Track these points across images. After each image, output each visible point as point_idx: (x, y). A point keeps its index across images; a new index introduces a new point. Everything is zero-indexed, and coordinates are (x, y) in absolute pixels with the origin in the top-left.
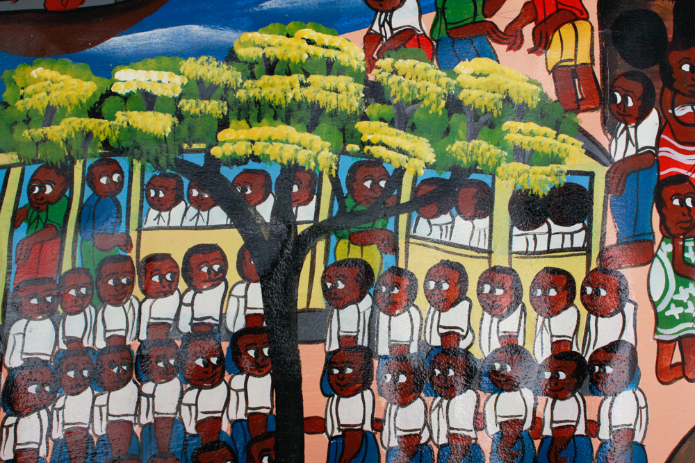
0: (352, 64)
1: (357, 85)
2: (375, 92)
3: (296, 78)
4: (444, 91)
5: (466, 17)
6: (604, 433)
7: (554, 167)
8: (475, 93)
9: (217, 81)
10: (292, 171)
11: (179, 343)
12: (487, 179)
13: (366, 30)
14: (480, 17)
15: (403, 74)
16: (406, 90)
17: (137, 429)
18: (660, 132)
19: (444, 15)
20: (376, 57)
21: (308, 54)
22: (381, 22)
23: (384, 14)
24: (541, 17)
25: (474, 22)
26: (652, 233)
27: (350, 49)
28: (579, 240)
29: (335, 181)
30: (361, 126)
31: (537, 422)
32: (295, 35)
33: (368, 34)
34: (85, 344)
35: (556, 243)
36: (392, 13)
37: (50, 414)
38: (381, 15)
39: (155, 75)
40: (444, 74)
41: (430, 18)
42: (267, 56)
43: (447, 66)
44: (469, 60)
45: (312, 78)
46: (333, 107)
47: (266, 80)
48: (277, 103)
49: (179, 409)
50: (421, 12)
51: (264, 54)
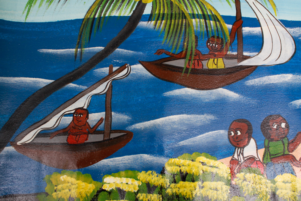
0: (224, 176)
1: (226, 186)
2: (235, 190)
3: (197, 184)
4: (269, 190)
5: (280, 152)
8: (284, 191)
9: (156, 184)
13: (231, 157)
14: (287, 152)
15: (249, 181)
16: (251, 189)
19: (269, 151)
20: (236, 172)
21: (203, 171)
22: (238, 154)
23: (239, 149)
25: (284, 155)
27: (223, 167)
32: (196, 160)
33: (232, 160)
36: (244, 149)
38: (238, 149)
39: (124, 180)
40: (270, 182)
41: (262, 151)
42: (182, 171)
43: (271, 177)
44: (282, 175)
45: (206, 183)
46: (215, 198)
47: (182, 184)
48: (188, 197)
50: (258, 148)
51: (180, 170)
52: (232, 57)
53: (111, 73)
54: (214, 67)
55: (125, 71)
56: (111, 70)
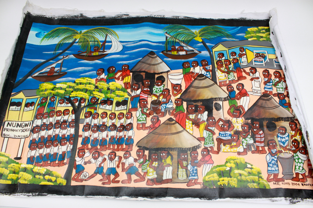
0: (93, 83)
1: (94, 86)
2: (96, 87)
3: (84, 85)
4: (107, 87)
5: (112, 76)
6: (127, 137)
7: (123, 97)
8: (112, 87)
9: (72, 86)
10: (82, 99)
11: (60, 123)
12: (112, 100)
13: (96, 78)
14: (114, 76)
15: (101, 84)
16: (101, 87)
17: (52, 136)
18: (141, 92)
19: (108, 76)
20: (97, 82)
21: (87, 82)
22: (99, 77)
24: (123, 76)
26: (138, 107)
27: (93, 81)
28: (126, 108)
29: (88, 100)
30: (93, 92)
31: (117, 136)
32: (85, 79)
34: (46, 123)
35: (122, 109)
37: (39, 134)
39: (63, 85)
41: (106, 76)
42: (80, 82)
43: (108, 83)
44: (111, 82)
45: (87, 85)
46: (89, 89)
47: (80, 86)
48: (81, 89)
49: (59, 133)
52: (101, 52)
53: (63, 58)
54: (95, 55)
55: (68, 57)
56: (63, 57)
